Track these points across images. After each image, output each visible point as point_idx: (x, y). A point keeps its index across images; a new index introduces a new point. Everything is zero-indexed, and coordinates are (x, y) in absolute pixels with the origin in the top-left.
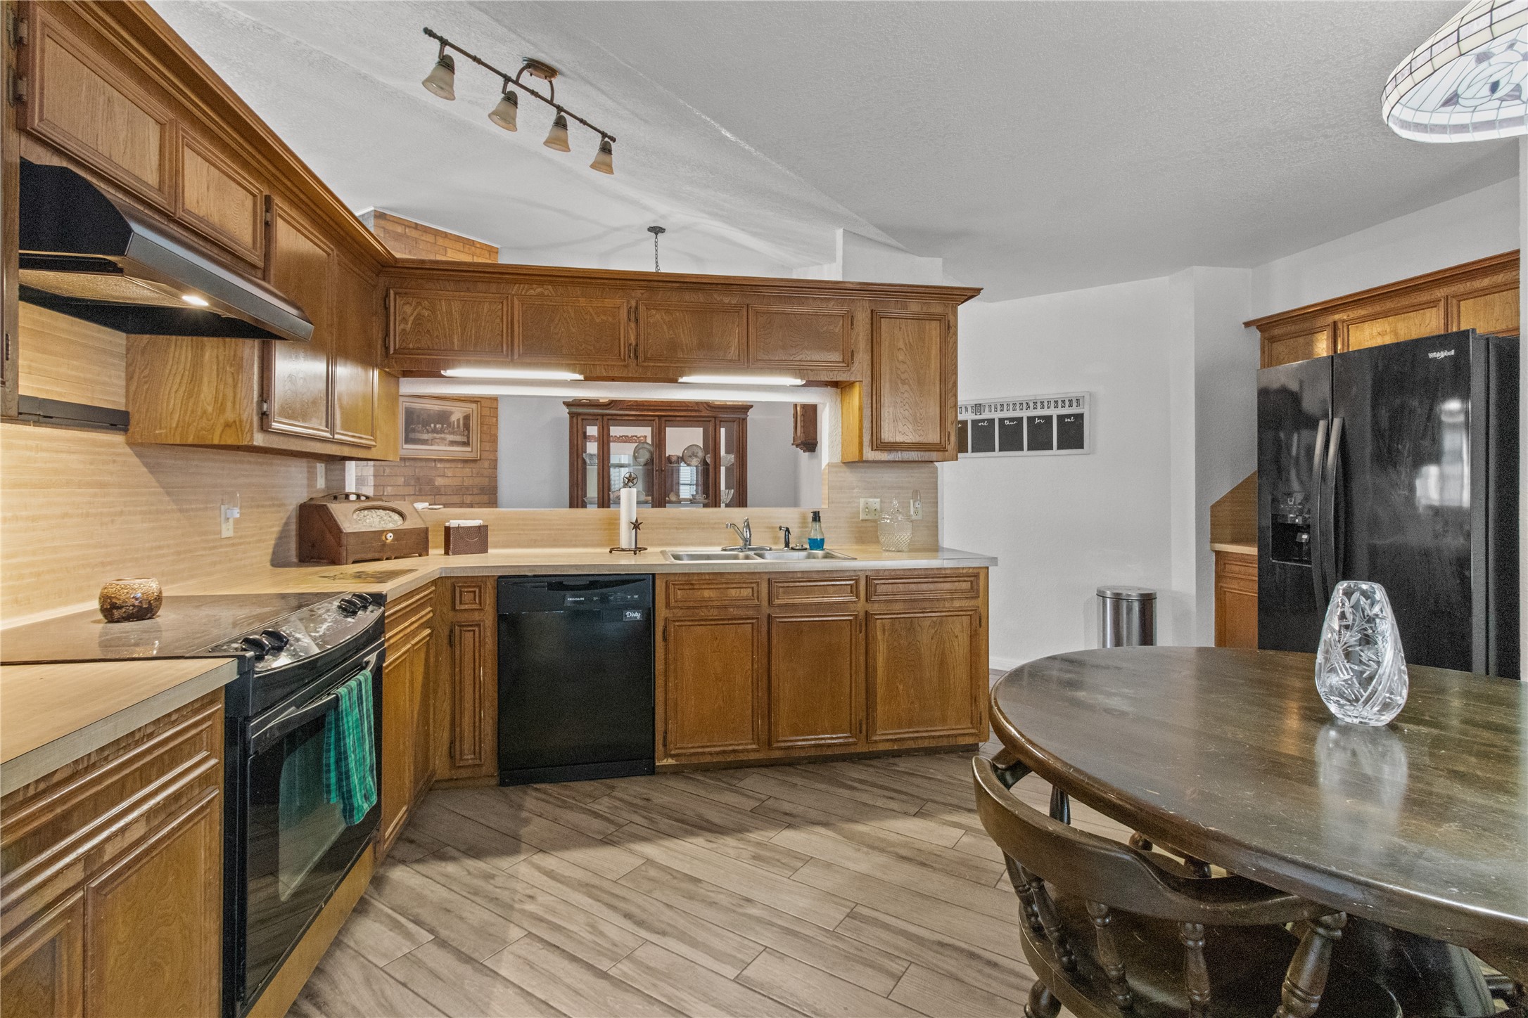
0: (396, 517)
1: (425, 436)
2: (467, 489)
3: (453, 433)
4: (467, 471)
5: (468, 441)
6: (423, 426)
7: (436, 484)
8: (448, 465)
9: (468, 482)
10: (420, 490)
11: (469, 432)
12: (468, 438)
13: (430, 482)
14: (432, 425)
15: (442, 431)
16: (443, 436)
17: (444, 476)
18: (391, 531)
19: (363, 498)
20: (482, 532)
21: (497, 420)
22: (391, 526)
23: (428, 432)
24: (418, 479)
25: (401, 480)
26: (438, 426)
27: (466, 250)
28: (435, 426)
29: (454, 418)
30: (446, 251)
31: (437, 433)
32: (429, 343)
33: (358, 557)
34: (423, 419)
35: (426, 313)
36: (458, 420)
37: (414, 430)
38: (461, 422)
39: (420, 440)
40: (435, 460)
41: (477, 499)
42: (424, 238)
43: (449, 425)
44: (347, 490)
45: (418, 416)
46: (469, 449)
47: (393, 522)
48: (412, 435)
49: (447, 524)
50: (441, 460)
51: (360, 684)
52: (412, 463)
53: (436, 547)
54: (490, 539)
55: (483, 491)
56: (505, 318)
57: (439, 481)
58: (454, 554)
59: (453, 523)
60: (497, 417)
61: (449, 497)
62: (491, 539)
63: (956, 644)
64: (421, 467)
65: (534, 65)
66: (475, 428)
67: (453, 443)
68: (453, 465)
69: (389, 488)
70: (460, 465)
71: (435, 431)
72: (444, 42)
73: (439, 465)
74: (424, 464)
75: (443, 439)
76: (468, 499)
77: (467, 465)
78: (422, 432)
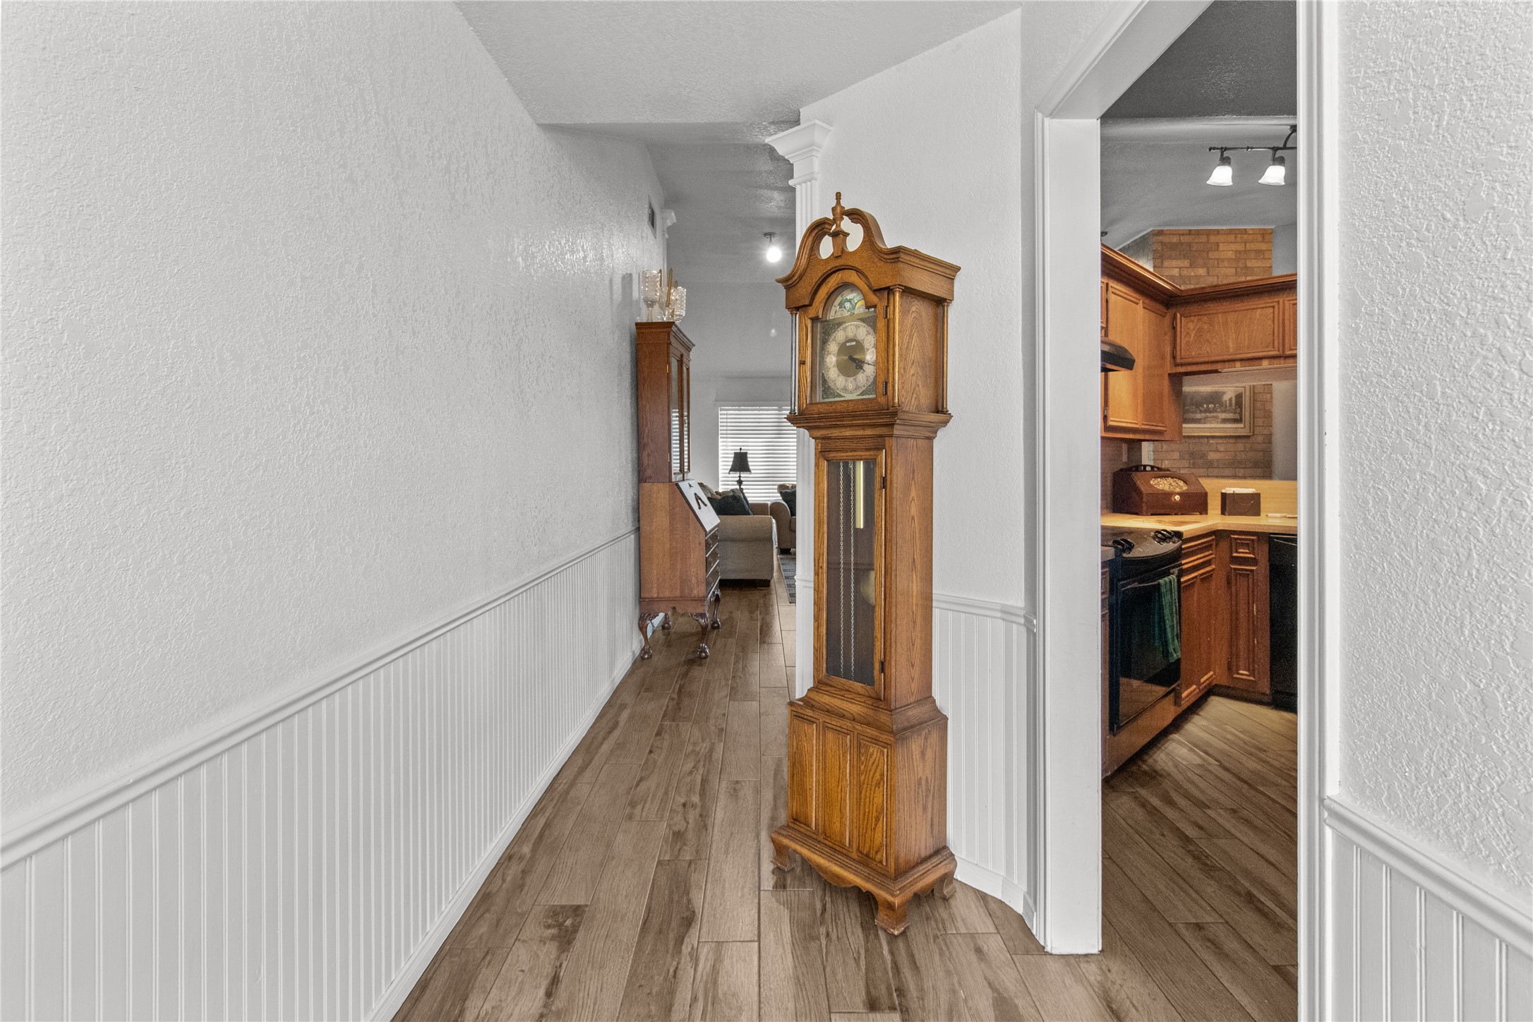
0: (1181, 483)
1: (1198, 416)
2: (1240, 462)
3: (1225, 412)
4: (1240, 446)
5: (1241, 418)
6: (1196, 407)
7: (1209, 458)
8: (1220, 441)
9: (1243, 456)
11: (1241, 408)
12: (1241, 415)
13: (1203, 456)
14: (1205, 406)
15: (1214, 410)
16: (1215, 414)
17: (1217, 451)
18: (1178, 494)
19: (1155, 469)
20: (1256, 498)
21: (1271, 396)
22: (1178, 490)
23: (1201, 412)
25: (1176, 455)
26: (1210, 406)
27: (1239, 240)
28: (1208, 406)
29: (1226, 398)
30: (1218, 246)
31: (1210, 412)
32: (1208, 349)
33: (1155, 511)
34: (1197, 401)
35: (1206, 327)
36: (1230, 400)
38: (1234, 402)
39: (1193, 419)
40: (1207, 437)
41: (1249, 471)
42: (1196, 241)
43: (1221, 404)
44: (1144, 462)
45: (1193, 399)
46: (1242, 426)
47: (1180, 486)
48: (1187, 416)
49: (1224, 491)
50: (1213, 437)
51: (1170, 582)
52: (1189, 440)
53: (1213, 509)
54: (1262, 505)
55: (1256, 465)
56: (1276, 319)
57: (1212, 456)
58: (1229, 515)
59: (1229, 490)
60: (1271, 393)
61: (1223, 470)
62: (1264, 505)
64: (1194, 444)
66: (1247, 405)
67: (1225, 421)
68: (1225, 441)
69: (1166, 462)
70: (1231, 441)
71: (1208, 410)
72: (1223, 150)
73: (1211, 441)
74: (1197, 440)
75: (1217, 417)
76: (1241, 472)
77: (1239, 441)
78: (1195, 412)
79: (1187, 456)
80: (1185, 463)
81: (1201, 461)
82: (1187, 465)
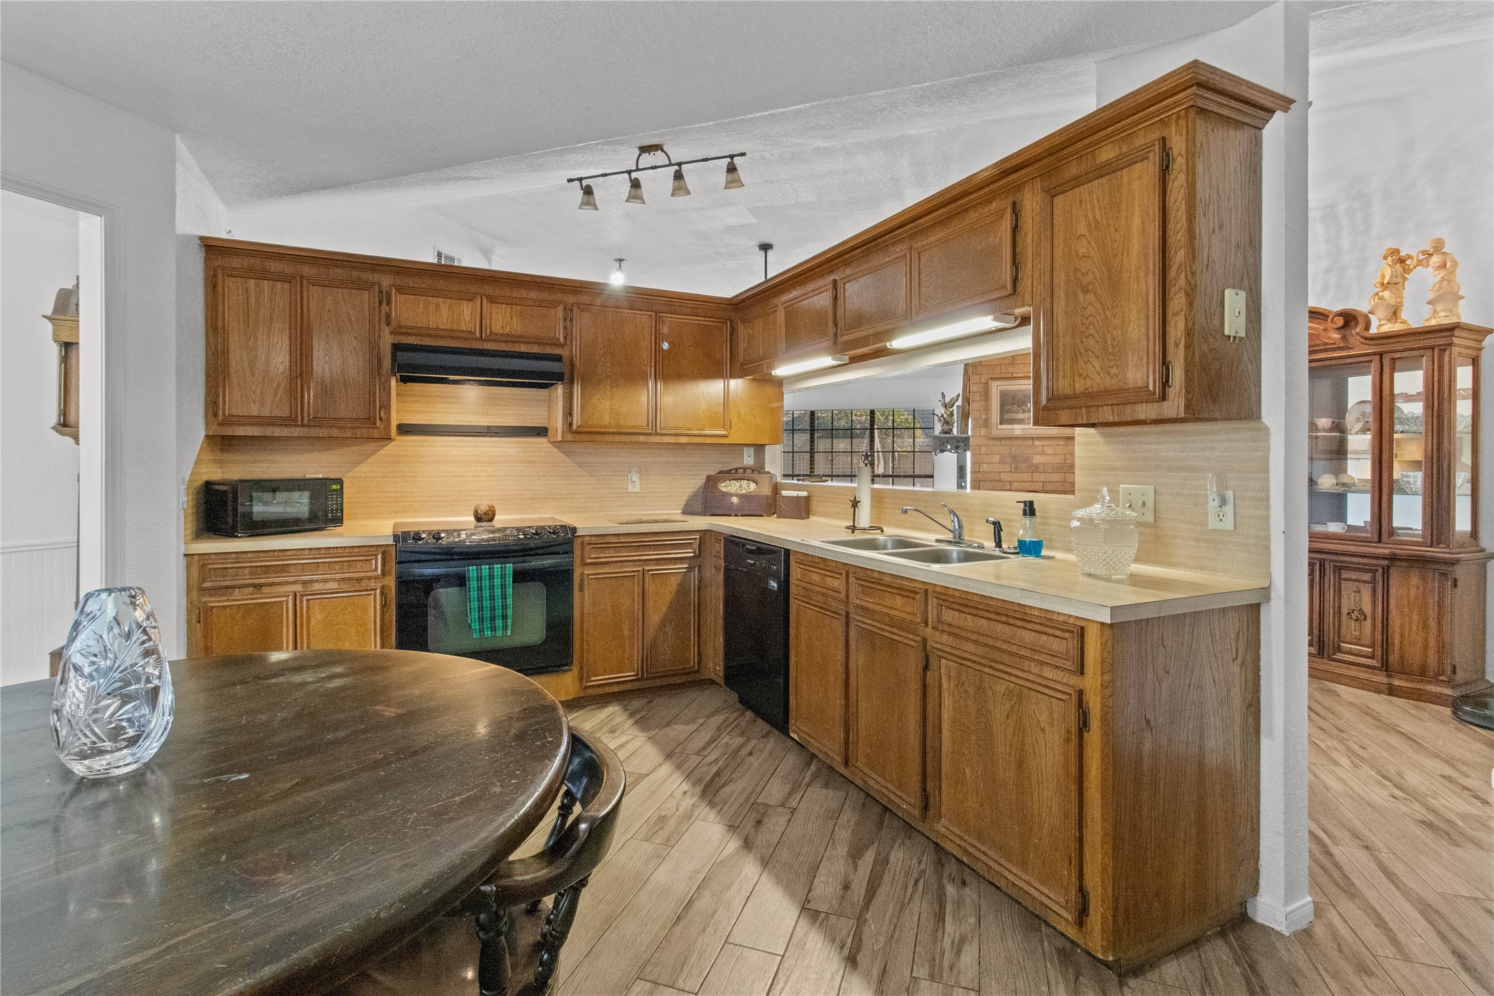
1: (1021, 416)
6: (1019, 406)
7: (1034, 461)
8: (1047, 443)
10: (1016, 468)
13: (1027, 459)
17: (1043, 453)
23: (1024, 412)
24: (1014, 457)
25: (996, 458)
34: (1019, 400)
37: (1009, 411)
39: (1015, 420)
40: (1032, 438)
45: (1013, 398)
48: (1007, 416)
50: (1039, 438)
52: (1008, 442)
57: (1037, 459)
61: (1048, 475)
63: (1041, 741)
64: (1017, 446)
65: (644, 149)
68: (1053, 442)
69: (985, 465)
70: (1060, 442)
72: (580, 180)
73: (1037, 443)
74: (1020, 442)
78: (1017, 412)
79: (1009, 460)
80: (1007, 467)
81: (1024, 465)
82: (1009, 470)
